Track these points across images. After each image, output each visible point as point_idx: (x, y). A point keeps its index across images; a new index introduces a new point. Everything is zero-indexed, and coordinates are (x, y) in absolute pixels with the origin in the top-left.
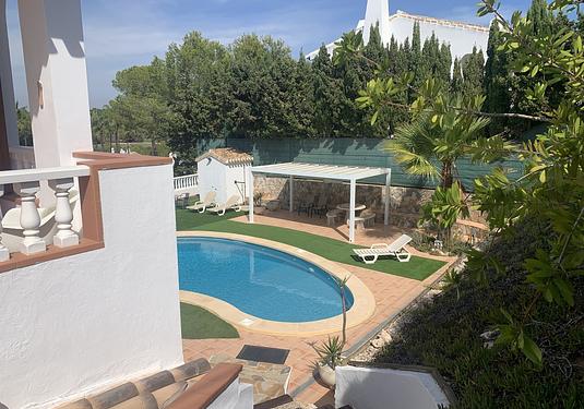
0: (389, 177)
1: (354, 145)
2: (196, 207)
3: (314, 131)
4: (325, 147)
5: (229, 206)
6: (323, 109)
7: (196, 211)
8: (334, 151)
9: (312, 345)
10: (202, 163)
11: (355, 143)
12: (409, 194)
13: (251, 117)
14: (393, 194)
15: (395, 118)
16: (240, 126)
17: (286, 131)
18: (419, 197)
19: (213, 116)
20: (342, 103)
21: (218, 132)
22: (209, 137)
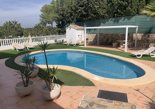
0: (137, 29)
1: (122, 20)
2: (66, 43)
3: (107, 15)
4: (111, 21)
5: (77, 43)
6: (111, 7)
7: (66, 45)
8: (114, 22)
9: (138, 90)
10: (68, 30)
11: (123, 18)
12: (144, 36)
13: (84, 13)
14: (138, 36)
15: (140, 7)
16: (80, 16)
17: (97, 16)
18: (149, 36)
19: (71, 15)
20: (119, 3)
21: (73, 21)
22: (70, 23)
